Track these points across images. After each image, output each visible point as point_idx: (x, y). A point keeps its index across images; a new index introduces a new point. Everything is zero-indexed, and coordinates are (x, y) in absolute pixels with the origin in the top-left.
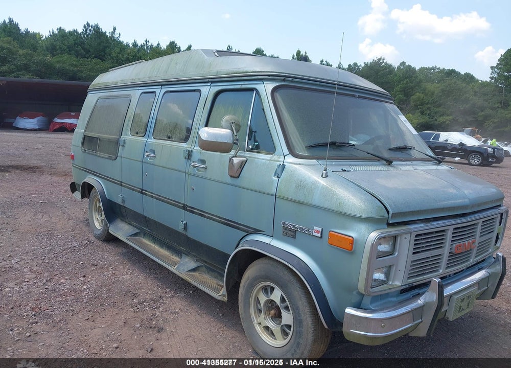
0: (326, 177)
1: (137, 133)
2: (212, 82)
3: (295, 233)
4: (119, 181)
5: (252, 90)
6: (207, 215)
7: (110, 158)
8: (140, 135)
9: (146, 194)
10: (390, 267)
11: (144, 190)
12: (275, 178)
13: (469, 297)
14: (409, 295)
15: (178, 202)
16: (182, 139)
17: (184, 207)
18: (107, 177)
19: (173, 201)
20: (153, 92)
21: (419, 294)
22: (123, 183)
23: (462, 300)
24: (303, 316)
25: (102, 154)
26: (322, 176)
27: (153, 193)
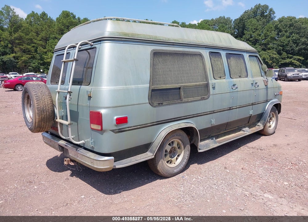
1: (220, 78)
4: (212, 111)
11: (231, 107)
17: (252, 104)
20: (218, 53)
22: (215, 111)
27: (237, 106)
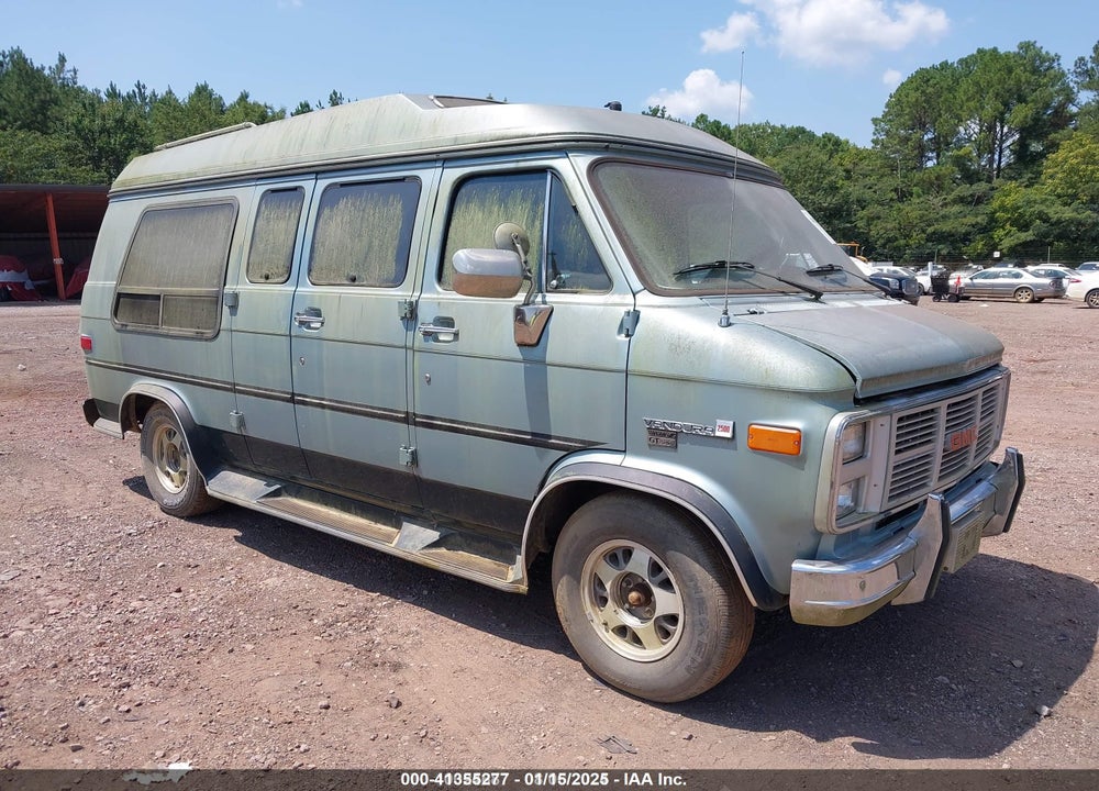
0: (729, 325)
1: (267, 278)
2: (445, 160)
3: (676, 438)
4: (228, 383)
5: (543, 170)
6: (466, 428)
7: (199, 337)
8: (276, 280)
9: (304, 403)
10: (858, 481)
11: (299, 395)
12: (622, 337)
13: (975, 529)
14: (887, 530)
15: (391, 411)
16: (387, 281)
17: (408, 419)
18: (194, 377)
19: (379, 409)
20: (295, 189)
21: (902, 528)
22: (238, 385)
23: (967, 534)
24: (704, 590)
25: (175, 330)
26: (720, 324)
27: (323, 399)
